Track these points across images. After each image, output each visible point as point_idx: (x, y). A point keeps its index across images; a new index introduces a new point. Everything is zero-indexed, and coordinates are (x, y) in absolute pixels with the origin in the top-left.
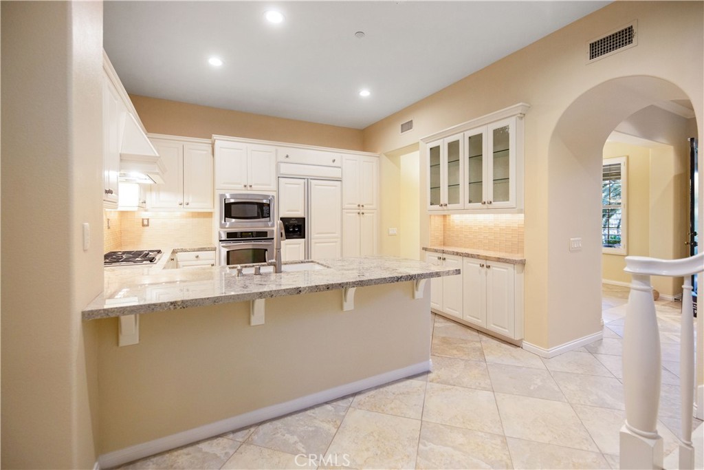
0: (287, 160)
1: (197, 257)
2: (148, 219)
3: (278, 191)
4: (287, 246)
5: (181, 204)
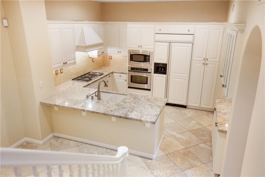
1: (120, 76)
2: (111, 56)
3: (154, 49)
4: (157, 77)
5: (118, 52)
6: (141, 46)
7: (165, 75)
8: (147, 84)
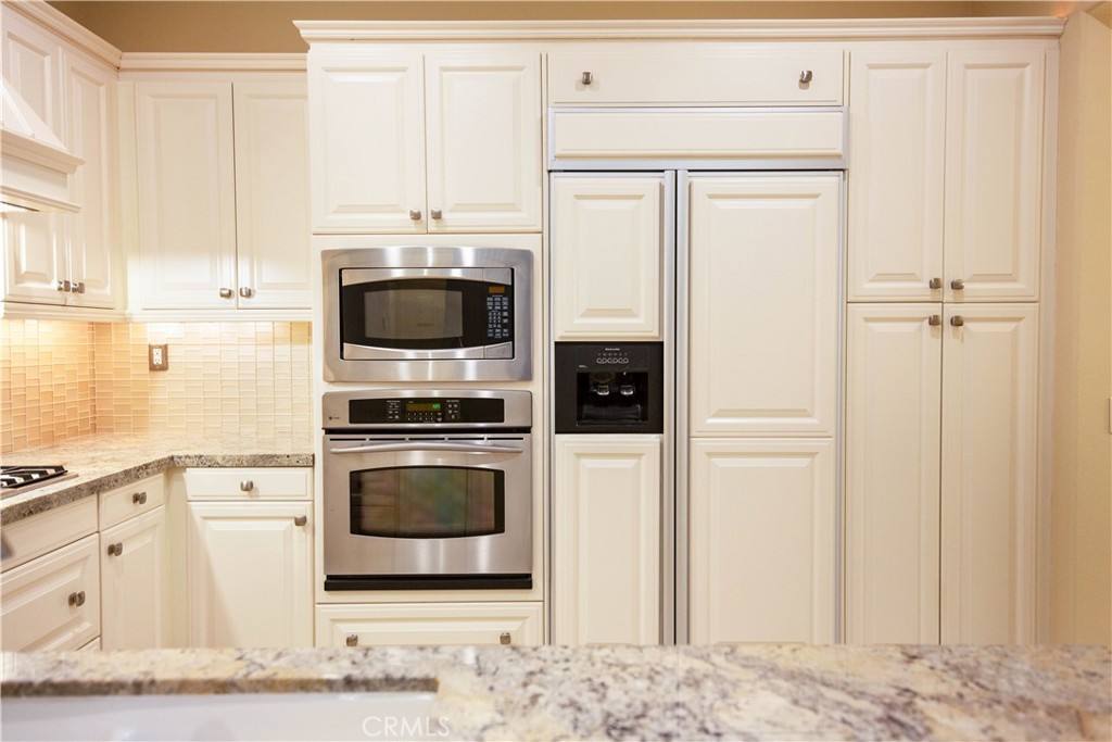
0: (588, 94)
1: (249, 487)
2: (165, 348)
3: (546, 233)
4: (584, 461)
5: (229, 295)
6: (437, 216)
7: (654, 438)
8: (499, 527)
